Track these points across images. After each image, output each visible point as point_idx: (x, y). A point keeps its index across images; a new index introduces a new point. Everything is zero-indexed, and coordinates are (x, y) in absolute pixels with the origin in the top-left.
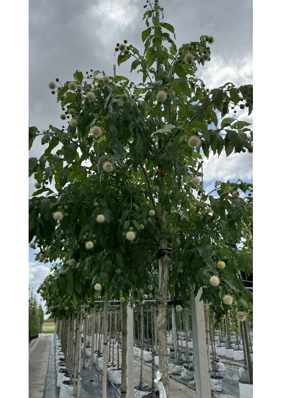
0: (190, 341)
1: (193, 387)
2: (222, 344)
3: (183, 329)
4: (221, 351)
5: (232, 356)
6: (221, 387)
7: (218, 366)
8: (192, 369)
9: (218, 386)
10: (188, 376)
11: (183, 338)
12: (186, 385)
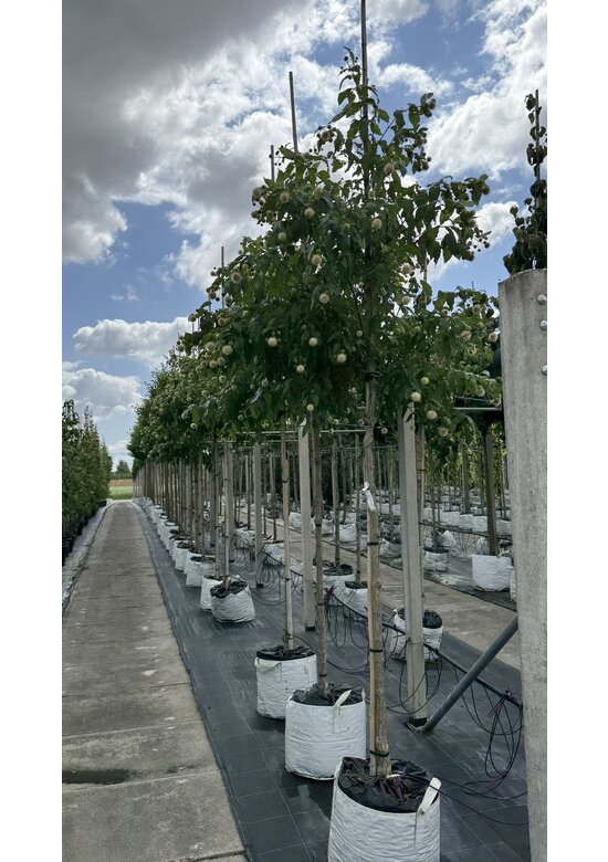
0: (396, 503)
1: (399, 567)
2: (455, 507)
3: (383, 484)
4: (451, 517)
5: (469, 526)
6: (445, 565)
7: (443, 538)
8: (398, 542)
9: (439, 564)
10: (390, 552)
11: (384, 500)
12: (388, 564)
